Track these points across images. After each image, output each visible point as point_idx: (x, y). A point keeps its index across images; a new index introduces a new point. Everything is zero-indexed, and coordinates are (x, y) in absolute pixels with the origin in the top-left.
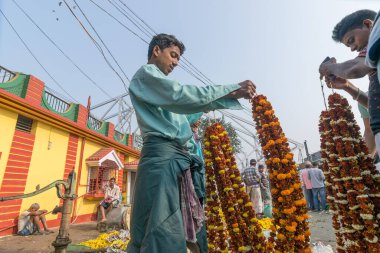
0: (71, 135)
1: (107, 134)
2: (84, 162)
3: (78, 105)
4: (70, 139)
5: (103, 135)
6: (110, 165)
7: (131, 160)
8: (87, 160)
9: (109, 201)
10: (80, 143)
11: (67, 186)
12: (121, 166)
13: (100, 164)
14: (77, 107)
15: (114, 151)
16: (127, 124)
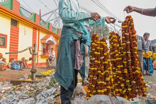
1: (49, 28)
4: (33, 30)
8: (41, 40)
9: (51, 58)
10: (37, 32)
11: (34, 50)
12: (55, 43)
13: (47, 42)
14: (35, 15)
15: (52, 36)
16: (58, 24)
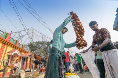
0: (3, 43)
1: (16, 44)
2: (6, 54)
3: (7, 33)
4: (2, 45)
5: (15, 44)
6: (16, 55)
7: (23, 53)
8: (7, 53)
9: (16, 68)
10: (6, 46)
12: (20, 55)
13: (12, 55)
14: (7, 34)
15: (18, 50)
16: (21, 41)
